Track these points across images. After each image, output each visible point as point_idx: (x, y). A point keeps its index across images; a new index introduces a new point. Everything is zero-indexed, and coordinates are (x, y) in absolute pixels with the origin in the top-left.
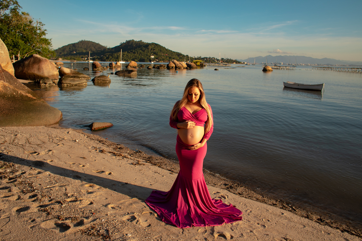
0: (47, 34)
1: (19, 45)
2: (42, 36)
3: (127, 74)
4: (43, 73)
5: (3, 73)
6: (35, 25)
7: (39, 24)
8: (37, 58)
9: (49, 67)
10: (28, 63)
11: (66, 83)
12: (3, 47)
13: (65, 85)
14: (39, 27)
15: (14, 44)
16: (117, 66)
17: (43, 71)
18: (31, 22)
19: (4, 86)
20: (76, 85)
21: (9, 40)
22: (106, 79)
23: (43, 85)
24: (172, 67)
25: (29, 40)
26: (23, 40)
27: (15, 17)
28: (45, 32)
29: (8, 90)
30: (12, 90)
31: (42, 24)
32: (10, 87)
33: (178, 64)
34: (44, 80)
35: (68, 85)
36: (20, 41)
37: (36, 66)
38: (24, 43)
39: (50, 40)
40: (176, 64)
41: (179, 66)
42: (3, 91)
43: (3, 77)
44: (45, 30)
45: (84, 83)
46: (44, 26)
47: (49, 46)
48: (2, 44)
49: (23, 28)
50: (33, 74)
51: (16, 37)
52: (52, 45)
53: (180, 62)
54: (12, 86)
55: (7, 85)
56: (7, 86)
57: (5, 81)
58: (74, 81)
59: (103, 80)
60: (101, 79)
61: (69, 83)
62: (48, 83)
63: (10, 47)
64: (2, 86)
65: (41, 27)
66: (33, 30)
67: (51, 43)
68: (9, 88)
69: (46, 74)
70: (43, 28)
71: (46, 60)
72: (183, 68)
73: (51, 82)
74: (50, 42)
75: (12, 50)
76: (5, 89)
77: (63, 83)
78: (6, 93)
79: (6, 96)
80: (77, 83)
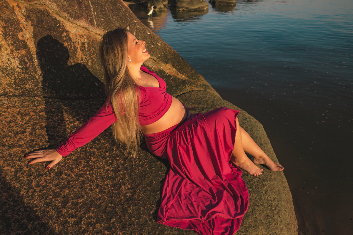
11: (183, 7)
13: (181, 9)
20: (195, 10)
34: (152, 2)
43: (87, 7)
45: (205, 6)
55: (99, 38)
57: (91, 22)
58: (193, 4)
60: (224, 1)
61: (185, 8)
64: (83, 44)
73: (162, 6)
76: (93, 54)
77: (177, 7)
78: (96, 69)
79: (96, 84)
80: (196, 7)
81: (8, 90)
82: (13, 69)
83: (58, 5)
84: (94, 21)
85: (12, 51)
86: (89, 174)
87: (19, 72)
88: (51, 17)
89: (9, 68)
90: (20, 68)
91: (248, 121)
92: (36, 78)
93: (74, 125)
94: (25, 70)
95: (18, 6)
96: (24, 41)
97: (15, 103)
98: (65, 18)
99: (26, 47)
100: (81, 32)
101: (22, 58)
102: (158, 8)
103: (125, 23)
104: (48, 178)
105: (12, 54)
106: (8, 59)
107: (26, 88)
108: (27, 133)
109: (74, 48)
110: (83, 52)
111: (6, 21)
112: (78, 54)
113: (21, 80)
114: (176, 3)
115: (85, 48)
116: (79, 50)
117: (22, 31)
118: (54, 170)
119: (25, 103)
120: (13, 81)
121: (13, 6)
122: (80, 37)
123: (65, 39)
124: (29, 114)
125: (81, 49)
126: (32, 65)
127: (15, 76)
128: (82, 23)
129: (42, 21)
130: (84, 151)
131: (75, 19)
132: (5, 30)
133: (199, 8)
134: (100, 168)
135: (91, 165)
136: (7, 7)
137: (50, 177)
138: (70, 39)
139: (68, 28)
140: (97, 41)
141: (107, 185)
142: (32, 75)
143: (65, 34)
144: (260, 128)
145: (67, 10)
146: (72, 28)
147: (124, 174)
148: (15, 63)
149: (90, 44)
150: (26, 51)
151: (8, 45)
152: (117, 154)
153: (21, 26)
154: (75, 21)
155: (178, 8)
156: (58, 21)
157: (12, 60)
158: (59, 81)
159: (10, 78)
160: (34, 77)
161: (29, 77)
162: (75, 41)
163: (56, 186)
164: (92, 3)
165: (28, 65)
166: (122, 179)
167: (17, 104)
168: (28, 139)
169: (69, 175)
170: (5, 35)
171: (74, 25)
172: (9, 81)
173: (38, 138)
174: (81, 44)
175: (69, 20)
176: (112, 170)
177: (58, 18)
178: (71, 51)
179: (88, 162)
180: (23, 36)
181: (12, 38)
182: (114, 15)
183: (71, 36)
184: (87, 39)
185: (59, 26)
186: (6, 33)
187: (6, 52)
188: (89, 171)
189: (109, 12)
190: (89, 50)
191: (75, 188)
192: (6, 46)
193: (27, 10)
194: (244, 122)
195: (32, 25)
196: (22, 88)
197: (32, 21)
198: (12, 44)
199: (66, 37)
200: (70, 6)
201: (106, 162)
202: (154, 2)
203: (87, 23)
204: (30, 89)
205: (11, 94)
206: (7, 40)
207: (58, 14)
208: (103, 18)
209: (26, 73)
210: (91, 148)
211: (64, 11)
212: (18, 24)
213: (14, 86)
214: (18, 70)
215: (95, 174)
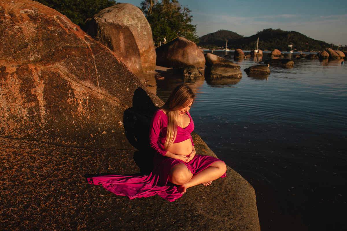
0: (193, 20)
1: (166, 32)
2: (188, 22)
3: (282, 64)
4: (188, 60)
5: (94, 57)
6: (182, 12)
7: (186, 10)
8: (182, 41)
9: (195, 52)
10: (172, 47)
11: (216, 74)
12: (146, 27)
13: (214, 76)
14: (186, 13)
15: (162, 30)
16: (259, 54)
17: (188, 57)
18: (179, 9)
19: (90, 101)
20: (228, 77)
21: (158, 27)
22: (265, 71)
23: (187, 75)
24: (326, 57)
25: (176, 26)
26: (170, 27)
27: (166, 5)
28: (192, 18)
29: (102, 113)
30: (113, 112)
31: (188, 11)
32: (111, 101)
33: (333, 53)
34: (189, 69)
35: (219, 76)
36: (167, 28)
37: (181, 51)
38: (171, 30)
39: (195, 26)
40: (331, 53)
41: (334, 55)
42: (85, 118)
43: (93, 71)
44: (191, 16)
45: (238, 75)
46: (190, 12)
47: (194, 33)
48: (146, 24)
49: (172, 15)
50: (177, 60)
51: (165, 24)
52: (196, 32)
53: (336, 51)
54: (115, 98)
55: (101, 97)
56: (99, 100)
57: (95, 83)
58: (226, 72)
59: (261, 72)
60: (259, 70)
61: (219, 75)
62: (194, 73)
63: (159, 34)
64: (85, 100)
65: (188, 13)
66: (180, 16)
67: (196, 29)
68: (107, 104)
69: (191, 62)
70: (190, 14)
71: (192, 43)
72: (339, 58)
73: (197, 73)
74: (194, 29)
75: (160, 36)
76: (93, 109)
77: (212, 73)
78: (94, 122)
79: (92, 135)
80: (230, 74)
81: (13, 134)
82: (22, 117)
83: (68, 69)
84: (98, 82)
85: (24, 102)
86: (53, 211)
87: (26, 120)
88: (60, 77)
89: (18, 116)
90: (28, 117)
91: (235, 183)
92: (39, 126)
93: (58, 168)
94: (32, 118)
95: (36, 69)
96: (35, 95)
97: (15, 144)
98: (72, 79)
99: (36, 100)
100: (84, 90)
101: (31, 109)
102: (194, 74)
103: (125, 85)
104: (16, 209)
105: (24, 105)
106: (20, 109)
107: (28, 133)
108: (14, 170)
109: (77, 103)
110: (84, 107)
111: (23, 80)
112: (79, 108)
113: (26, 126)
114: (211, 70)
115: (86, 104)
116: (80, 105)
117: (35, 87)
118: (24, 203)
119: (23, 145)
120: (20, 126)
121: (32, 69)
122: (83, 95)
123: (69, 95)
124: (22, 154)
125: (82, 105)
126: (39, 115)
127: (22, 123)
128: (87, 83)
129: (53, 81)
130: (57, 190)
131: (81, 80)
132: (22, 87)
133: (232, 75)
134: (66, 206)
135: (58, 202)
136: (27, 70)
137: (18, 208)
138: (74, 95)
139: (73, 87)
140: (97, 98)
141: (65, 222)
142: (36, 123)
143: (70, 91)
144: (247, 191)
145: (75, 73)
146: (77, 87)
147: (85, 214)
148: (25, 112)
149: (91, 101)
150: (35, 103)
151: (22, 98)
152: (86, 196)
153: (35, 84)
154: (81, 82)
155: (212, 75)
156: (66, 81)
157: (23, 110)
158: (59, 130)
159: (18, 124)
160: (38, 124)
161: (33, 124)
162: (78, 97)
163: (19, 216)
164: (97, 68)
165: (35, 115)
166: (81, 219)
167: (16, 145)
168: (12, 174)
169: (35, 209)
170: (21, 90)
171: (79, 85)
172: (17, 126)
173: (21, 175)
174: (83, 101)
175: (76, 81)
176: (76, 210)
177: (67, 78)
178: (73, 106)
179: (56, 200)
180: (35, 92)
181: (26, 92)
182: (116, 78)
183: (75, 93)
184: (89, 96)
185: (66, 85)
186: (23, 88)
187: (19, 104)
188: (54, 208)
189: (112, 75)
190: (90, 106)
191: (36, 221)
192: (20, 99)
193: (43, 72)
194: (231, 182)
195: (44, 83)
196: (25, 133)
197: (45, 80)
198: (25, 97)
199: (70, 94)
200: (78, 69)
201: (73, 203)
202: (190, 69)
203: (91, 83)
204: (31, 134)
205: (15, 137)
206: (21, 94)
207: (68, 75)
208: (106, 80)
209: (32, 121)
210: (65, 189)
211: (72, 73)
212: (33, 82)
213: (19, 130)
214: (25, 118)
215: (58, 211)
